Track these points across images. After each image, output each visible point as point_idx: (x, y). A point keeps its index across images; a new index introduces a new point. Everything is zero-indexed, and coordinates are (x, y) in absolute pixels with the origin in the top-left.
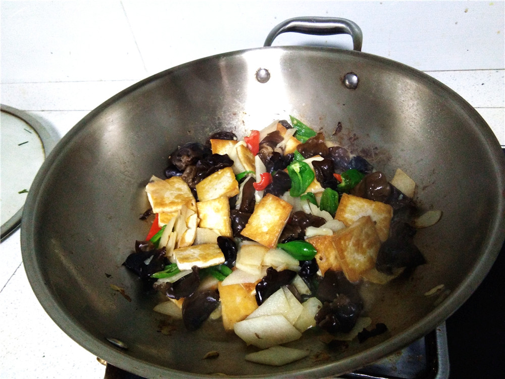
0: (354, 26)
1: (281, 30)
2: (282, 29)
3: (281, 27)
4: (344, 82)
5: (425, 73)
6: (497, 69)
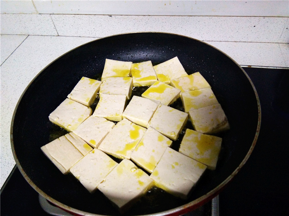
6: (264, 17)
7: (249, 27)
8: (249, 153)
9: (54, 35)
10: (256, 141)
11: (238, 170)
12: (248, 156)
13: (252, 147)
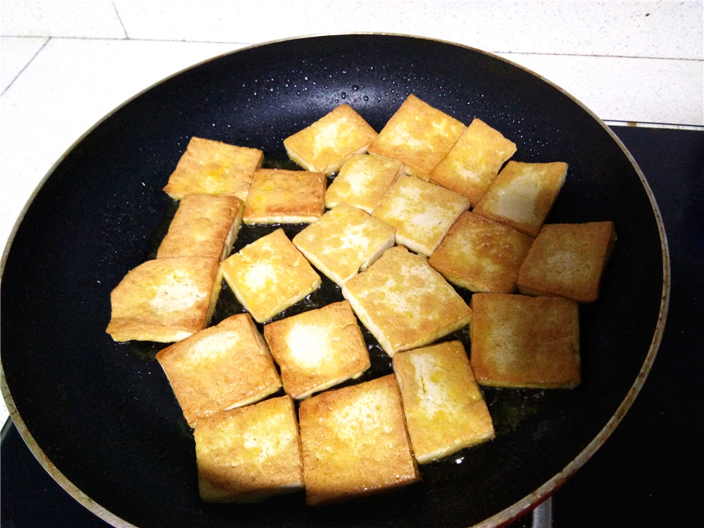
7: (632, 17)
8: (599, 435)
9: (117, 37)
10: (630, 405)
11: (557, 481)
12: (594, 445)
13: (613, 421)
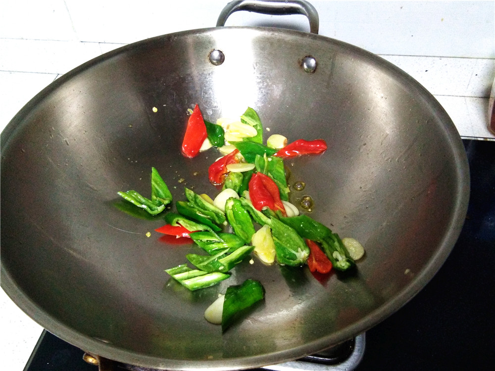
0: (309, 7)
1: (233, 9)
2: (235, 7)
3: (234, 6)
4: (302, 65)
5: (380, 56)
6: (441, 57)
7: (418, 72)
